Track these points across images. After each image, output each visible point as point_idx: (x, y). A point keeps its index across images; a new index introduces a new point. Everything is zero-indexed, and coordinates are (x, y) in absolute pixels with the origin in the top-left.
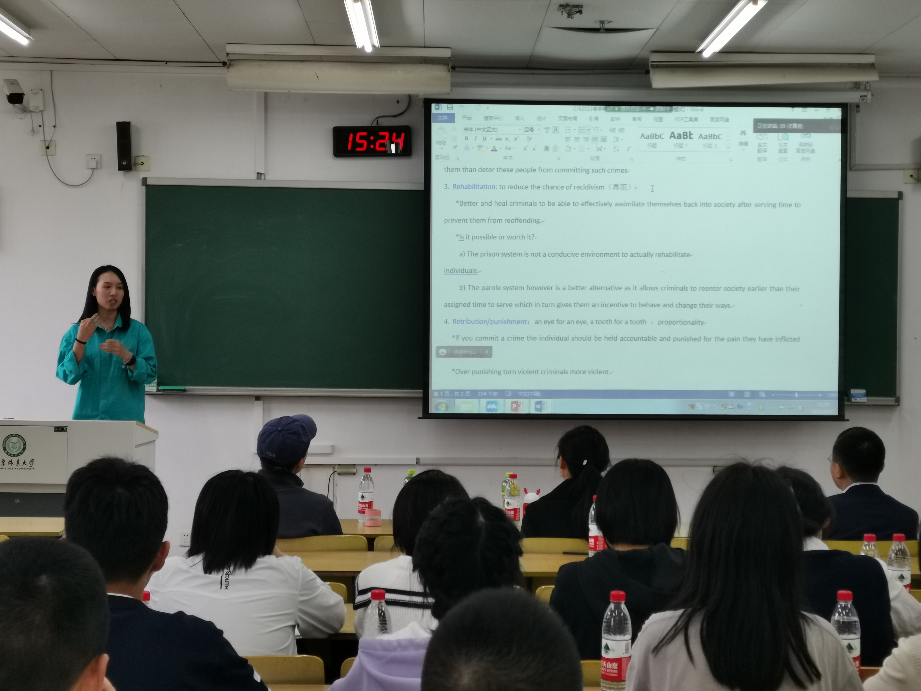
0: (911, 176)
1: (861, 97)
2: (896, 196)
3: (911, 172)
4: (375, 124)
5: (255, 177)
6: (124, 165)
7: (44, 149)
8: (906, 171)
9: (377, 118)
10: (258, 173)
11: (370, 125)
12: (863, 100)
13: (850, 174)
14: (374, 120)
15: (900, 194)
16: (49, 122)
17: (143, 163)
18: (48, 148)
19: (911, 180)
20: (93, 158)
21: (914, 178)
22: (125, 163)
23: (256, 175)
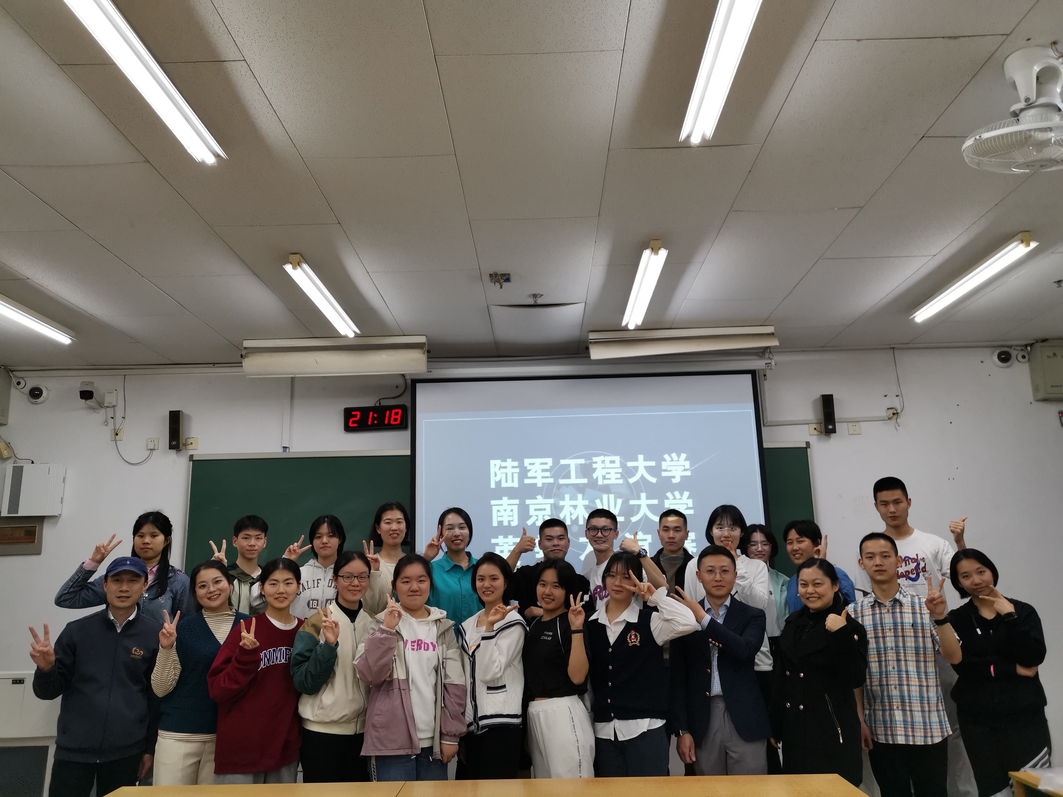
0: (815, 429)
1: (766, 364)
2: (804, 445)
3: (814, 426)
4: (378, 405)
5: (281, 450)
6: (174, 445)
7: (113, 435)
8: (810, 425)
9: (380, 399)
10: (284, 447)
11: (373, 405)
12: (768, 366)
13: (764, 429)
14: (377, 402)
15: (808, 444)
16: (119, 414)
17: (192, 443)
18: (117, 434)
19: (815, 432)
20: (152, 441)
21: (818, 431)
22: (174, 443)
23: (283, 449)
